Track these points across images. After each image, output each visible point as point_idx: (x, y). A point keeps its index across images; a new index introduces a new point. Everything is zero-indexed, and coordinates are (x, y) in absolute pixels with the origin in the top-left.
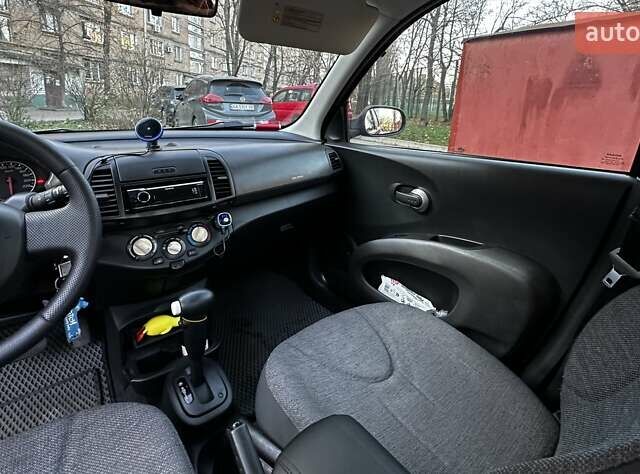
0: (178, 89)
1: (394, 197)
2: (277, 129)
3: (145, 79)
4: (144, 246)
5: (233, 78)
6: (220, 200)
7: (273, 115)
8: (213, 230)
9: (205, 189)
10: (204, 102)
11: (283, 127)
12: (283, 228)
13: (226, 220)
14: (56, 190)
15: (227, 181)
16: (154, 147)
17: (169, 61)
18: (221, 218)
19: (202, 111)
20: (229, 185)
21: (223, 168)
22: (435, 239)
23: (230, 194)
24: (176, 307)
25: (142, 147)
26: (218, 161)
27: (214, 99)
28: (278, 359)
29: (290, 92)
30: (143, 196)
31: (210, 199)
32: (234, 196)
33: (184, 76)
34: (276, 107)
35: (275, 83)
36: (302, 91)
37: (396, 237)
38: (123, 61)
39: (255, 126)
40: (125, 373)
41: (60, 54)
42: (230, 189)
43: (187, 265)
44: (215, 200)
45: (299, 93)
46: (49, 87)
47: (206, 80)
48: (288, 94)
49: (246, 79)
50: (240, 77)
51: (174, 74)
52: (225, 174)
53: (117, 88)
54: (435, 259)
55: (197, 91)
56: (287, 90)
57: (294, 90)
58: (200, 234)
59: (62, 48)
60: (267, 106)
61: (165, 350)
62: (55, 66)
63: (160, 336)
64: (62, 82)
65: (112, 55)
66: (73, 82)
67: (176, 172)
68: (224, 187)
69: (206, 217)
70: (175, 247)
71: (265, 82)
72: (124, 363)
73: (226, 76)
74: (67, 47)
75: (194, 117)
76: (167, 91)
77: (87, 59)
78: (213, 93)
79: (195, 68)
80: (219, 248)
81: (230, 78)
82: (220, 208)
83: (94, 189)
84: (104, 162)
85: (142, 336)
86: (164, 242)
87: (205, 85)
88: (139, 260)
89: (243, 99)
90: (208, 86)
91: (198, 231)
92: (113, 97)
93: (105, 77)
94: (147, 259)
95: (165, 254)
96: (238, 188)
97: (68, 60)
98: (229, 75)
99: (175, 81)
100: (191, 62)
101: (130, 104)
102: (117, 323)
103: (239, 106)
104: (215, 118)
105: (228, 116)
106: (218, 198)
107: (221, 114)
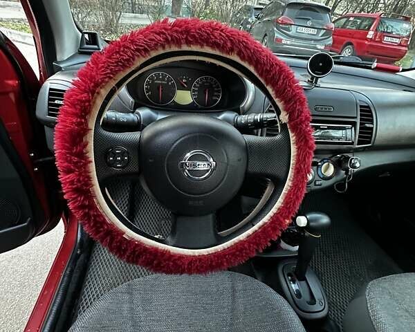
6: (360, 146)
7: (330, 41)
10: (277, 23)
15: (372, 129)
19: (274, 31)
20: (371, 133)
26: (368, 107)
27: (286, 21)
34: (335, 33)
36: (363, 19)
42: (370, 138)
44: (356, 145)
45: (359, 21)
48: (348, 21)
60: (328, 31)
68: (366, 135)
75: (266, 35)
78: (286, 15)
89: (309, 23)
103: (304, 30)
104: (282, 38)
105: (294, 37)
106: (358, 144)
107: (289, 36)
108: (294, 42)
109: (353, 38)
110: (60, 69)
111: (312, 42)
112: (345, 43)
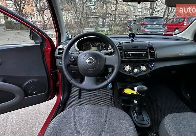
0: (133, 21)
2: (172, 35)
3: (125, 19)
4: (128, 68)
5: (152, 16)
7: (166, 28)
8: (147, 67)
9: (146, 55)
10: (141, 25)
11: (175, 34)
12: (173, 72)
13: (153, 65)
14: (111, 50)
15: (154, 53)
16: (132, 40)
17: (131, 13)
18: (151, 64)
19: (141, 27)
20: (155, 54)
21: (153, 49)
23: (155, 57)
24: (136, 88)
25: (129, 40)
26: (151, 46)
27: (145, 24)
28: (169, 119)
29: (174, 19)
30: (129, 54)
31: (148, 58)
32: (156, 58)
33: (135, 17)
34: (168, 25)
35: (168, 16)
36: (180, 19)
38: (120, 14)
39: (163, 34)
40: (119, 101)
41: (106, 14)
42: (155, 56)
43: (139, 77)
44: (149, 58)
45: (179, 20)
46: (103, 22)
47: (143, 17)
48: (173, 20)
49: (156, 16)
50: (154, 15)
51: (132, 16)
52: (154, 50)
53: (117, 21)
55: (139, 21)
56: (173, 19)
57: (176, 18)
58: (143, 68)
59: (106, 12)
60: (164, 25)
61: (129, 99)
62: (104, 17)
63: (128, 94)
64: (105, 21)
65: (117, 13)
66: (108, 21)
67: (138, 48)
68: (153, 55)
69: (146, 63)
70: (136, 70)
71: (163, 16)
72: (119, 98)
73: (149, 16)
74: (107, 12)
75: (138, 29)
76: (131, 21)
77: (111, 14)
78: (145, 22)
79: (139, 14)
80: (149, 74)
81: (151, 16)
82: (151, 61)
83: (119, 51)
84: (120, 44)
85: (123, 92)
86: (133, 68)
87: (142, 19)
88: (126, 72)
89: (155, 23)
90: (143, 19)
91: (143, 67)
92: (116, 24)
93: (115, 19)
94: (128, 72)
95: (133, 72)
96: (157, 56)
97: (107, 15)
98: (150, 15)
99: (133, 18)
100: (138, 12)
101: (120, 26)
102: (118, 86)
103: (153, 26)
104: (144, 29)
105: (149, 29)
106: (150, 58)
107: (147, 28)
108: (150, 30)
109: (178, 26)
110: (62, 44)
111: (158, 29)
112: (175, 28)
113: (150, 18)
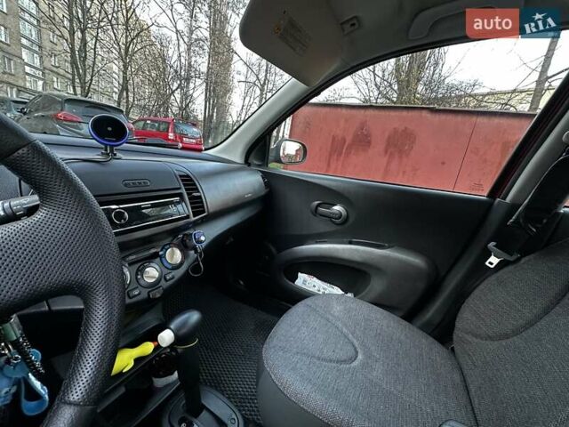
1: (315, 212)
2: (200, 150)
6: (197, 218)
11: (206, 150)
22: (350, 243)
23: (204, 212)
26: (188, 176)
27: (69, 118)
29: (148, 122)
30: (120, 215)
31: (187, 218)
32: (207, 213)
37: (317, 243)
42: (203, 206)
43: (166, 291)
44: (192, 218)
45: (157, 125)
52: (197, 190)
54: (357, 258)
55: (45, 107)
57: (152, 121)
58: (174, 255)
68: (197, 204)
70: (152, 274)
86: (139, 268)
87: (57, 102)
90: (62, 103)
91: (172, 252)
96: (209, 205)
100: (28, 77)
106: (194, 216)
107: (79, 134)
113: (88, 105)
